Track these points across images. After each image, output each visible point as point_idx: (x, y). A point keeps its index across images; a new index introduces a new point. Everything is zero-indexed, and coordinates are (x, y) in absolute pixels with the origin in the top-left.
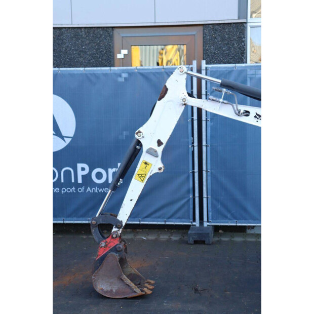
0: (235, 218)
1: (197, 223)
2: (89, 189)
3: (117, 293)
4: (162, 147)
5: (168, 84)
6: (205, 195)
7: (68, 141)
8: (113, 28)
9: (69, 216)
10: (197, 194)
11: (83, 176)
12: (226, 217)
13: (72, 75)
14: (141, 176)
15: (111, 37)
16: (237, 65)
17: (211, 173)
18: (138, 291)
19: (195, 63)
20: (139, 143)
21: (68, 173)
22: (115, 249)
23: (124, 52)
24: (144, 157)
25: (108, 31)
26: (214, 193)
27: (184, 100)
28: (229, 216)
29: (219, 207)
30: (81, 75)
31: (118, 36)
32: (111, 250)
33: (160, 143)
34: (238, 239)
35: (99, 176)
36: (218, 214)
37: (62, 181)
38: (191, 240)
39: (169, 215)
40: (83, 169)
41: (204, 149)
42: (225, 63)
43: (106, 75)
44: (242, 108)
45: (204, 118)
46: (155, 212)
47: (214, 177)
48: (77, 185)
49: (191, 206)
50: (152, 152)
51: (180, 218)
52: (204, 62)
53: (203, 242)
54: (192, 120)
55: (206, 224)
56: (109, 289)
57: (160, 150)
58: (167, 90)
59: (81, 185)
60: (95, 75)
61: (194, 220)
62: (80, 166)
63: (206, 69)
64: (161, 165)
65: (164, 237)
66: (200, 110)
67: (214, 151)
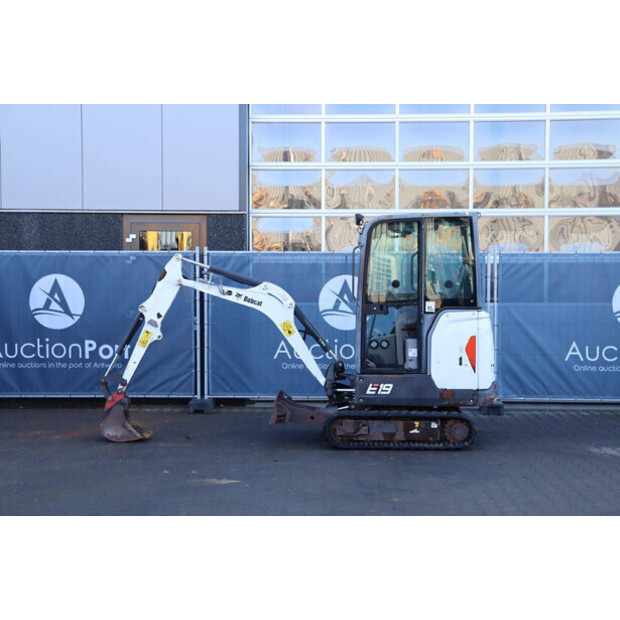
0: (233, 391)
1: (198, 396)
2: (96, 365)
3: (121, 437)
4: (161, 319)
5: (167, 268)
6: (206, 370)
7: (77, 318)
8: (122, 214)
9: (75, 391)
10: (199, 369)
11: (90, 352)
12: (225, 390)
13: (82, 257)
14: (143, 343)
15: (121, 222)
16: (237, 252)
17: (213, 350)
18: (139, 436)
19: (197, 248)
20: (142, 316)
21: (75, 350)
22: (120, 403)
23: (133, 236)
24: (146, 327)
25: (117, 217)
26: (213, 368)
27: (179, 281)
28: (228, 389)
29: (219, 380)
30: (91, 257)
31: (126, 223)
32: (117, 404)
33: (159, 316)
34: (236, 410)
35: (106, 352)
36: (217, 387)
37: (70, 357)
38: (191, 410)
39: (173, 388)
40: (90, 345)
41: (206, 327)
42: (227, 249)
43: (114, 257)
44: (226, 289)
45: (206, 298)
46: (159, 386)
47: (214, 354)
48: (84, 360)
49: (193, 381)
50: (153, 323)
51: (183, 391)
52: (206, 248)
53: (202, 412)
54: (195, 301)
55: (206, 397)
56: (114, 434)
57: (159, 321)
58: (165, 273)
59: (88, 361)
60: (105, 258)
61: (196, 394)
62: (87, 342)
63: (208, 254)
64: (160, 334)
65: (167, 410)
66: (202, 294)
67: (214, 329)
